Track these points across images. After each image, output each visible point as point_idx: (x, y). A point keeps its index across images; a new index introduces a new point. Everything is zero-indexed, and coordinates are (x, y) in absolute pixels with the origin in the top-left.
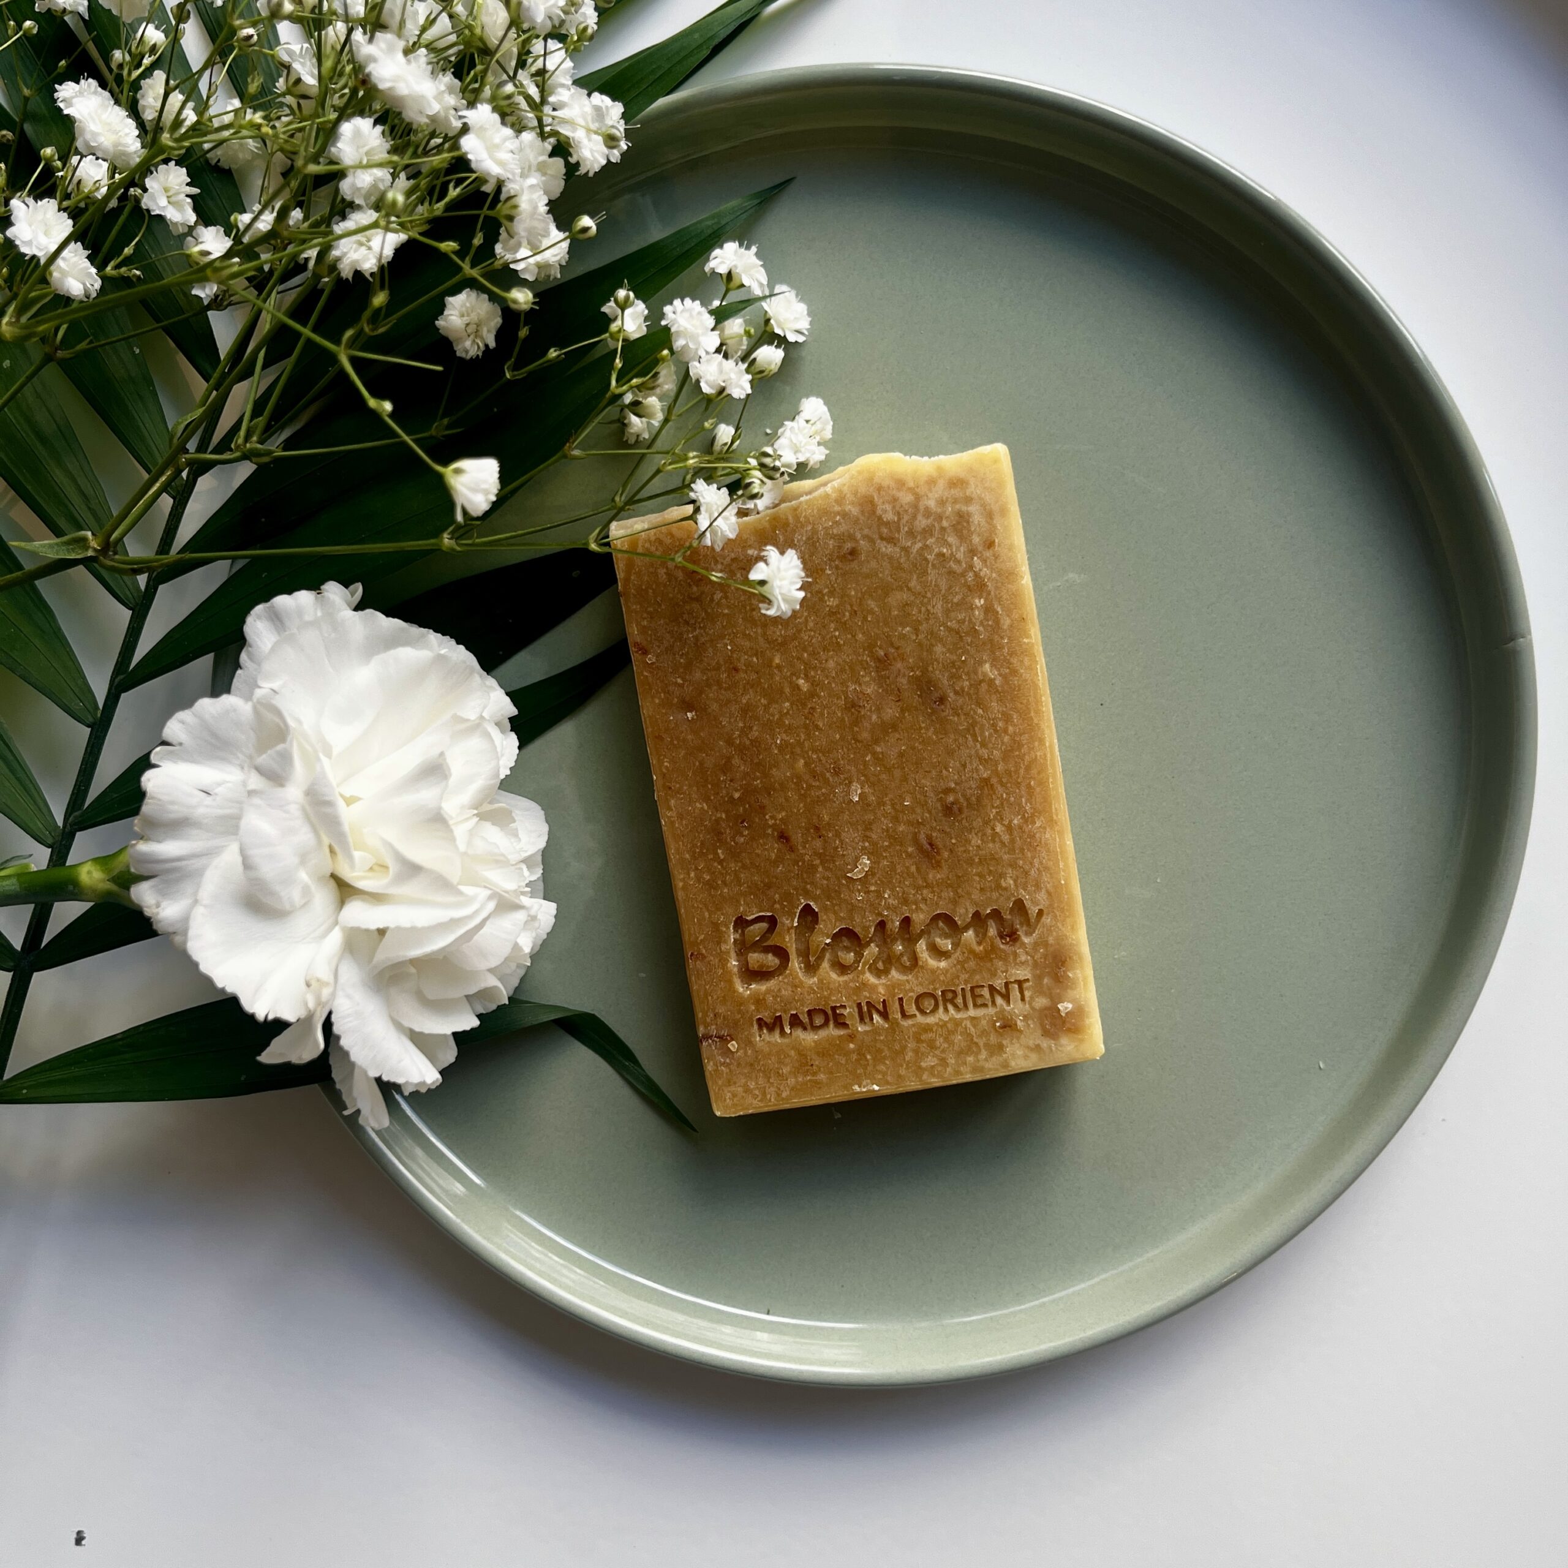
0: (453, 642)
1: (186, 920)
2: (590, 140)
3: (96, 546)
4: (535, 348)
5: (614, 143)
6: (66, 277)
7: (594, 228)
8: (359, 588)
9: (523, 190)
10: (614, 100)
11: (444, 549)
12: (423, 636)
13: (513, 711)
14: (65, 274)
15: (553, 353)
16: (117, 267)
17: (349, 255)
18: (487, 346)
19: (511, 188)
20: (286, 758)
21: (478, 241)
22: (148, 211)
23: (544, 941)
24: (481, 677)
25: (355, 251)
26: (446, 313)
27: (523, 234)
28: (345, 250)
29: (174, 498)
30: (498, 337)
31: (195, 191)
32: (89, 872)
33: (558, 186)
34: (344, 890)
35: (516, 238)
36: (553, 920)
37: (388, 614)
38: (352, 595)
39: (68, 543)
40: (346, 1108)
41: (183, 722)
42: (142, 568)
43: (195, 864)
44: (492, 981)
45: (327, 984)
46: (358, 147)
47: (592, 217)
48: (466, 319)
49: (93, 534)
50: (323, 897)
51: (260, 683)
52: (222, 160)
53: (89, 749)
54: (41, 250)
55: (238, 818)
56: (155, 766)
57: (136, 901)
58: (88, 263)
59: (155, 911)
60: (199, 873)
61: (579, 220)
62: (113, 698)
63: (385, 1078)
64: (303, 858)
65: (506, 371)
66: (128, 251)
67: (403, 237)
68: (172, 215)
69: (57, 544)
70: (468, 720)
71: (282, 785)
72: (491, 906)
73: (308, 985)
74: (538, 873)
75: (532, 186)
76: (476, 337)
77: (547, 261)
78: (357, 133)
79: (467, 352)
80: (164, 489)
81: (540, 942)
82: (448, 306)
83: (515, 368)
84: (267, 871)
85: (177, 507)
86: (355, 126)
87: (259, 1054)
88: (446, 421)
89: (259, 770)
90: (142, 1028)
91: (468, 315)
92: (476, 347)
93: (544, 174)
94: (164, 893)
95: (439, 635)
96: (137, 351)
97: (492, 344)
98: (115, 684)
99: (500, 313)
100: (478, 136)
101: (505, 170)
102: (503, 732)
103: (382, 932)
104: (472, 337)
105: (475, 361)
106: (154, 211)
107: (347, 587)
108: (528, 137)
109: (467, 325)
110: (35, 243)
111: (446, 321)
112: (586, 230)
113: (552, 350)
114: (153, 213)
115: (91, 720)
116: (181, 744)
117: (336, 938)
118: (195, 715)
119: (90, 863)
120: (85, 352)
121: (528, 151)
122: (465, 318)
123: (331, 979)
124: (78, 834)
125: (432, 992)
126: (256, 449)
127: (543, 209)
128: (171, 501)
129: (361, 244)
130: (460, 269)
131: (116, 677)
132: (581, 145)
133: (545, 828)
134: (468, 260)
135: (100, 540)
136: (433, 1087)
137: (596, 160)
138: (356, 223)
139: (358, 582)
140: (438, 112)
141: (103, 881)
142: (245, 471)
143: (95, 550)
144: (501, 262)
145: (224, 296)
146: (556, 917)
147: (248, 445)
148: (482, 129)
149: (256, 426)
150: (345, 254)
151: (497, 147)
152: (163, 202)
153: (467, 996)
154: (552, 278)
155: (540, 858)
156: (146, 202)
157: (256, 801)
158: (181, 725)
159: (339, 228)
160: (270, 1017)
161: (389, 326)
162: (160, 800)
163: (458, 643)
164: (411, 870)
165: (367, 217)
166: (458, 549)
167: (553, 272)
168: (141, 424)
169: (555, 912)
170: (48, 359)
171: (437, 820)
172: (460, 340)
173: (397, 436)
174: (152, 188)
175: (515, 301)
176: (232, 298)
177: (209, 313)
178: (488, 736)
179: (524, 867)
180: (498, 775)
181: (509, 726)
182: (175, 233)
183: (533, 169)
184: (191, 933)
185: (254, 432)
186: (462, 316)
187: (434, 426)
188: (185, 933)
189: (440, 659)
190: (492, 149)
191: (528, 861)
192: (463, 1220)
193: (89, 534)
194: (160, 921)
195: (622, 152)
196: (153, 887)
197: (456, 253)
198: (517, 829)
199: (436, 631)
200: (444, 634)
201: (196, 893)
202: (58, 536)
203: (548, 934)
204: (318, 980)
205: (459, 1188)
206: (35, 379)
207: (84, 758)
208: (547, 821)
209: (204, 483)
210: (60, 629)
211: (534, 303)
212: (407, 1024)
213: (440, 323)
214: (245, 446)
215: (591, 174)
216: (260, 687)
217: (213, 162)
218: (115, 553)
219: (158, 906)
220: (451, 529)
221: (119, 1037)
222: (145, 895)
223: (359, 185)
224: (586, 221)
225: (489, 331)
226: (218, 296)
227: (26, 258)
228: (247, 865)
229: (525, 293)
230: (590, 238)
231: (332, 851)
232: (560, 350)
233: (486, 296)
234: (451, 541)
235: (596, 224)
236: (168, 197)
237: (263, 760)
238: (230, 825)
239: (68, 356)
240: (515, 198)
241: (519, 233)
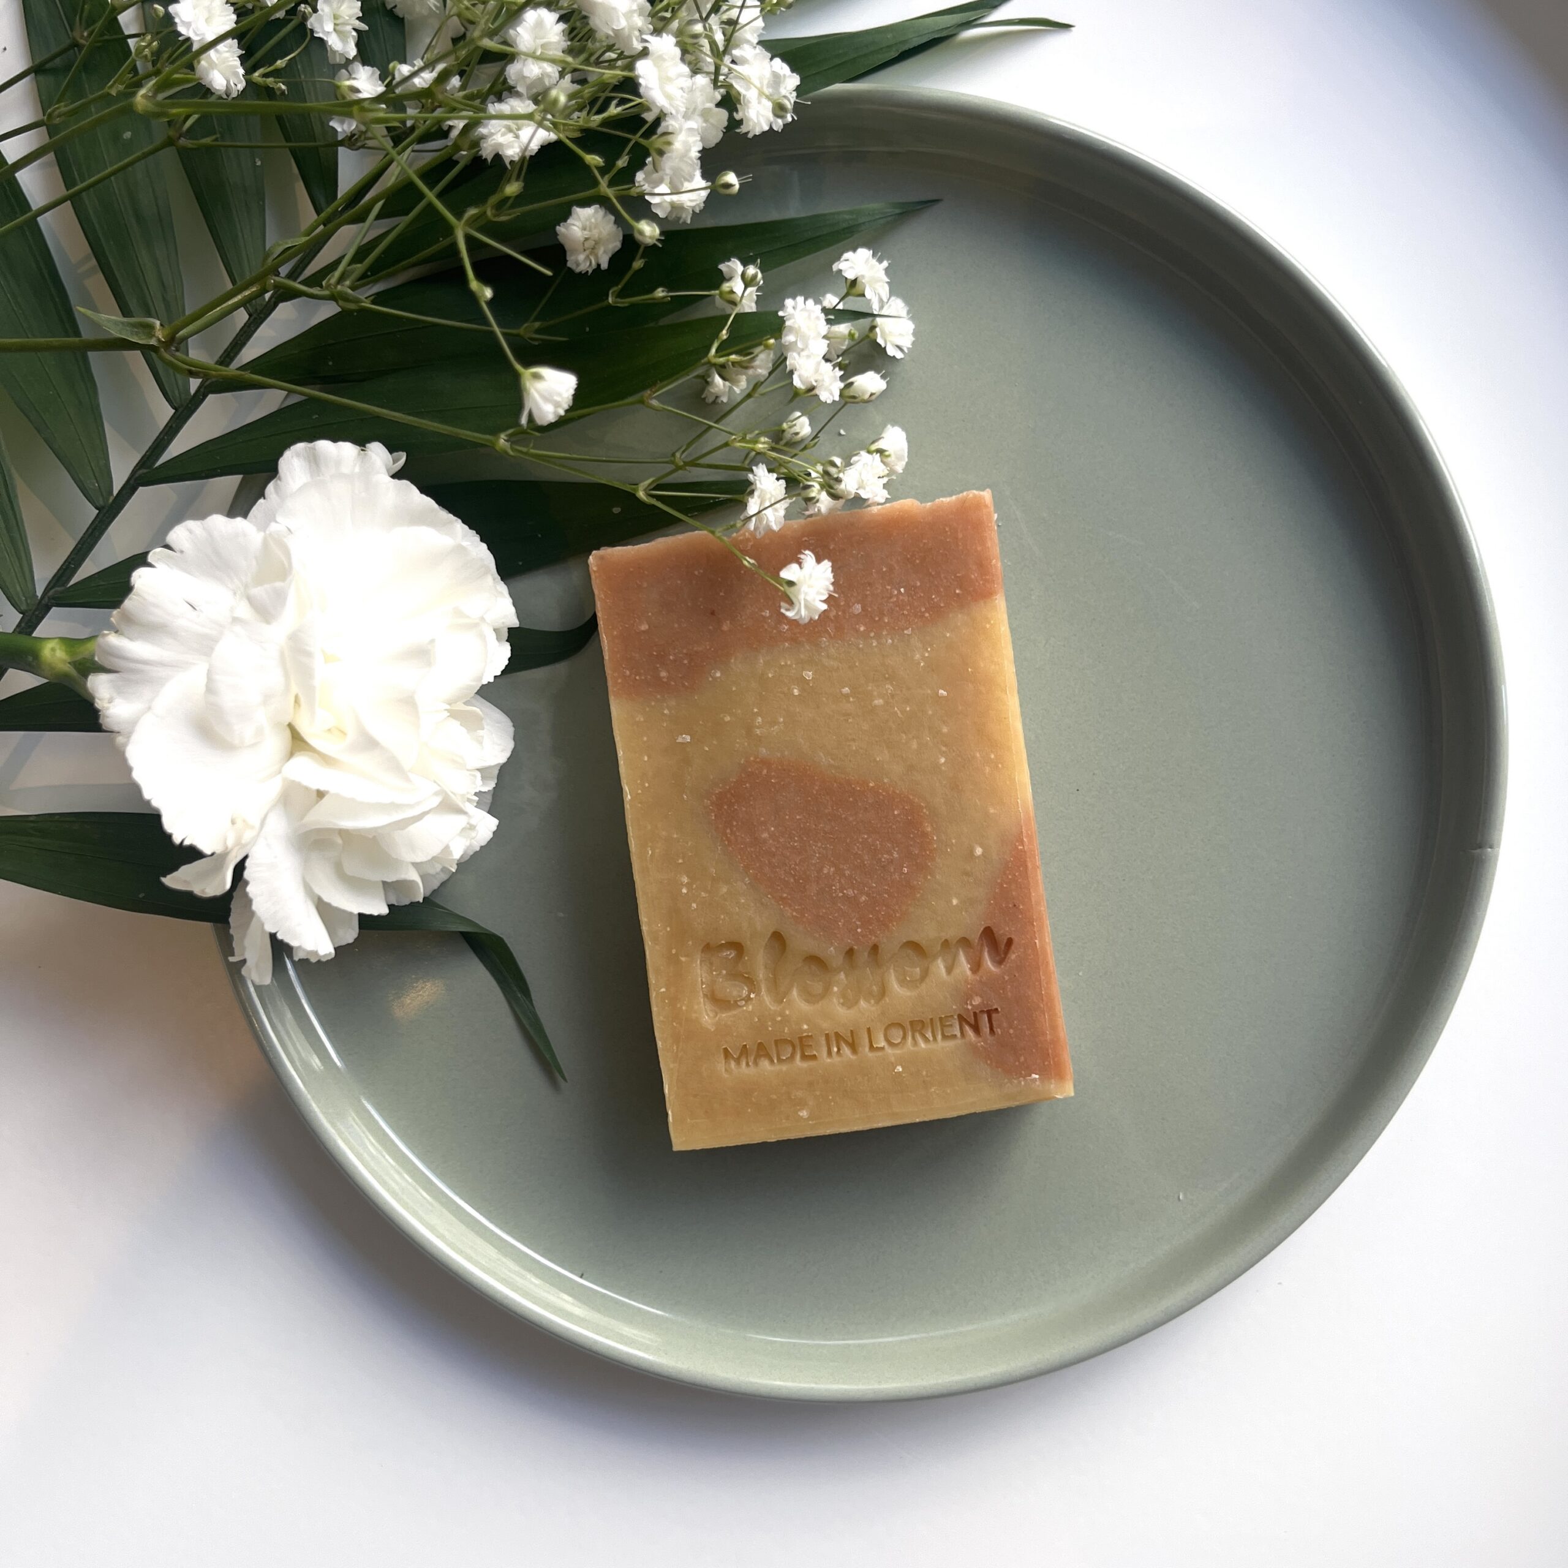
0: (477, 538)
1: (134, 723)
2: (759, 103)
3: (160, 337)
4: (645, 282)
5: (782, 113)
6: (213, 69)
7: (737, 187)
8: (403, 458)
9: (681, 130)
10: (793, 70)
11: (497, 448)
12: (451, 522)
13: (515, 622)
14: (212, 65)
15: (660, 293)
16: (265, 75)
17: (494, 137)
18: (599, 265)
19: (670, 124)
20: (280, 597)
21: (622, 163)
22: (312, 31)
23: (476, 853)
24: (494, 579)
25: (503, 135)
26: (569, 221)
27: (668, 171)
28: (493, 131)
29: (250, 315)
30: (612, 260)
31: (364, 27)
32: (53, 650)
33: (716, 137)
34: (297, 742)
35: (660, 173)
36: (491, 836)
37: (423, 490)
38: (395, 461)
39: (133, 325)
40: (233, 955)
41: (190, 531)
42: (200, 372)
43: (160, 672)
44: (414, 876)
45: (252, 828)
46: (536, 38)
47: (738, 176)
48: (587, 234)
49: (161, 325)
50: (276, 743)
51: (279, 519)
52: (398, 6)
53: (90, 530)
54: (197, 35)
55: (215, 640)
56: (150, 565)
57: (91, 691)
58: (238, 63)
59: (106, 705)
60: (161, 682)
61: (725, 174)
62: (130, 488)
63: (280, 936)
64: (267, 699)
65: (610, 295)
66: (280, 63)
67: (553, 137)
68: (334, 42)
69: (123, 323)
70: (468, 617)
71: (268, 622)
72: (436, 801)
73: (233, 822)
74: (490, 786)
75: (690, 130)
76: (591, 253)
77: (683, 204)
78: (540, 24)
79: (578, 265)
80: (243, 304)
81: (472, 853)
82: (574, 215)
83: (620, 295)
84: (228, 699)
85: (250, 324)
86: (539, 15)
87: (165, 876)
88: (537, 324)
89: (250, 600)
90: (57, 817)
91: (590, 230)
92: (588, 264)
93: (706, 121)
94: (120, 691)
95: (466, 527)
96: (259, 163)
97: (604, 266)
98: (137, 475)
99: (621, 238)
100: (655, 65)
101: (671, 105)
102: (498, 639)
103: (321, 794)
104: (587, 252)
105: (583, 275)
106: (317, 33)
107: (391, 452)
108: (702, 80)
109: (586, 239)
110: (193, 26)
111: (567, 228)
112: (729, 186)
113: (660, 289)
114: (316, 35)
115: (101, 502)
116: (182, 552)
117: (275, 788)
118: (204, 529)
119: (56, 641)
120: (208, 148)
121: (698, 94)
122: (586, 232)
123: (257, 825)
124: (54, 609)
125: (352, 868)
126: (346, 293)
127: (694, 153)
128: (247, 317)
129: (510, 130)
130: (596, 184)
131: (140, 469)
132: (750, 105)
133: (511, 745)
134: (607, 177)
135: (167, 331)
136: (324, 960)
137: (759, 123)
138: (512, 108)
139: (403, 451)
140: (623, 29)
141: (64, 661)
142: (327, 310)
143: (159, 340)
144: (638, 190)
145: (360, 136)
146: (494, 833)
147: (339, 287)
148: (661, 58)
149: (353, 272)
150: (492, 134)
151: (669, 80)
152: (329, 27)
153: (384, 883)
154: (681, 221)
155: (496, 772)
156: (312, 22)
157: (238, 628)
158: (188, 533)
159: (494, 108)
160: (186, 843)
161: (513, 216)
162: (145, 599)
163: (482, 540)
164: (369, 743)
165: (523, 106)
166: (511, 453)
167: (684, 216)
168: (240, 234)
169: (495, 828)
170: (170, 142)
171: (409, 702)
172: (575, 251)
173: (488, 324)
174: (323, 10)
175: (641, 233)
176: (367, 142)
177: (340, 149)
178: (482, 637)
179: (478, 775)
180: (481, 678)
181: (506, 635)
182: (331, 61)
183: (697, 112)
184: (135, 738)
185: (349, 276)
186: (584, 229)
187: (526, 325)
188: (129, 736)
189: (460, 549)
190: (665, 80)
191: (484, 772)
192: (313, 1097)
193: (158, 323)
194: (108, 717)
195: (785, 123)
196: (111, 681)
197: (598, 168)
198: (483, 737)
199: (464, 522)
200: (471, 528)
202: (124, 316)
203: (482, 847)
204: (244, 821)
206: (151, 157)
207: (82, 537)
208: (514, 739)
209: (285, 311)
210: (98, 405)
211: (658, 240)
212: (320, 891)
213: (561, 229)
214: (336, 288)
215: (750, 136)
216: (276, 522)
217: (389, 7)
218: (177, 350)
219: (111, 701)
220: (510, 431)
221: (31, 819)
222: (100, 687)
223: (526, 73)
224: (731, 178)
225: (605, 252)
226: (354, 135)
227: (180, 39)
228: (210, 688)
229: (652, 227)
230: (730, 196)
231: (297, 701)
232: (668, 292)
233: (613, 218)
234: (506, 443)
235: (740, 184)
236: (335, 24)
237: (257, 591)
238: (206, 645)
239: (190, 146)
240: (671, 136)
241: (664, 170)
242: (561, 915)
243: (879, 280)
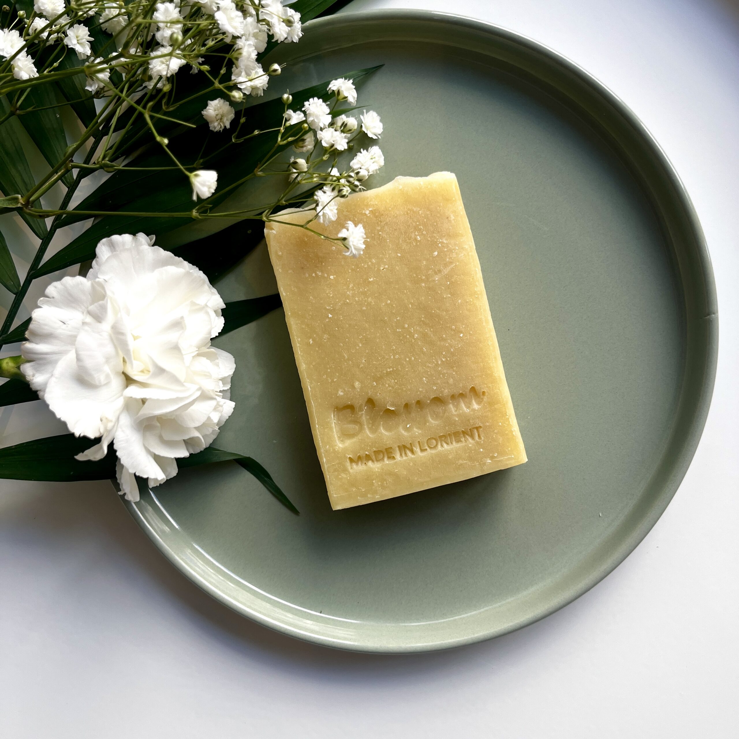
0: (197, 269)
1: (46, 384)
2: (279, 25)
3: (22, 202)
4: (248, 129)
5: (290, 24)
6: (21, 71)
7: (280, 70)
8: (154, 237)
9: (245, 45)
10: (296, 11)
11: (193, 217)
12: (181, 262)
13: (224, 306)
14: (21, 69)
15: (256, 132)
16: (50, 72)
17: (156, 68)
18: (225, 127)
19: (240, 43)
20: (104, 308)
21: (223, 71)
22: (67, 46)
23: (227, 420)
24: (209, 287)
25: (160, 66)
26: (207, 108)
27: (242, 67)
28: (155, 65)
29: (68, 188)
30: (231, 124)
31: (92, 39)
32: (7, 363)
33: (263, 46)
34: (129, 380)
35: (239, 69)
36: (233, 410)
37: (165, 249)
38: (151, 241)
39: (9, 200)
40: (120, 490)
41: (55, 287)
42: (45, 215)
43: (54, 357)
44: (197, 434)
45: (111, 421)
46: (166, 17)
47: (279, 65)
48: (217, 112)
49: (22, 197)
50: (117, 382)
51: (99, 276)
52: (108, 29)
53: (13, 305)
54: (8, 54)
55: (75, 337)
56: (40, 307)
57: (23, 373)
58: (33, 66)
59: (31, 378)
60: (56, 362)
61: (273, 65)
62: (28, 281)
63: (137, 474)
64: (108, 360)
65: (233, 139)
66: (56, 65)
67: (183, 62)
68: (79, 49)
69: (6, 199)
70: (199, 305)
71: (100, 322)
72: (198, 394)
73: (101, 420)
74: (228, 387)
75: (249, 45)
76: (220, 121)
77: (256, 86)
78: (167, 10)
79: (215, 128)
80: (60, 178)
81: (225, 420)
82: (209, 105)
83: (237, 137)
84: (88, 363)
85: (69, 192)
86: (166, 6)
87: (77, 455)
88: (201, 161)
89: (89, 313)
90: (25, 444)
91: (218, 110)
92: (220, 127)
93: (257, 39)
94: (37, 370)
95: (191, 265)
96: (58, 116)
97: (228, 126)
98: (30, 275)
99: (234, 112)
100: (224, 12)
101: (236, 31)
102: (217, 315)
103: (144, 401)
104: (219, 121)
105: (218, 133)
106: (70, 46)
107: (148, 236)
108: (250, 20)
109: (217, 115)
110: (5, 50)
111: (207, 112)
112: (275, 70)
113: (256, 131)
114: (69, 47)
115: (16, 291)
116: (53, 298)
117: (120, 402)
118: (62, 285)
119: (8, 358)
120: (32, 112)
121: (249, 26)
122: (216, 112)
123: (114, 420)
124: (4, 345)
125: (167, 436)
126: (107, 164)
127: (254, 56)
128: (67, 189)
129: (163, 63)
130: (213, 83)
131: (31, 271)
132: (275, 26)
133: (234, 366)
134: (217, 80)
135: (25, 198)
136: (162, 483)
137: (281, 34)
138: (162, 52)
139: (153, 234)
140: (207, 2)
141: (13, 367)
142: (104, 177)
143: (22, 204)
144: (233, 82)
145: (101, 91)
146: (234, 408)
147: (103, 162)
148: (226, 9)
149: (108, 154)
150: (155, 67)
151: (232, 19)
152: (75, 41)
153: (184, 440)
154: (259, 96)
155: (230, 380)
156: (66, 41)
157: (86, 328)
158: (55, 288)
159: (153, 54)
160: (82, 435)
161: (175, 107)
162: (39, 323)
163: (200, 270)
164: (160, 371)
165: (167, 50)
166: (200, 217)
167: (259, 92)
168: (56, 151)
169: (234, 406)
170: (12, 114)
171: (176, 348)
172: (212, 122)
173: (177, 165)
174: (70, 34)
175: (234, 97)
176: (105, 93)
177: (95, 100)
178: (207, 313)
179: (221, 382)
180: (210, 333)
181: (221, 313)
182: (80, 59)
183: (251, 35)
184: (47, 390)
185: (107, 156)
186: (215, 110)
187: (196, 163)
188: (44, 391)
189: (188, 273)
190: (230, 19)
191: (223, 380)
193: (20, 196)
194: (33, 384)
195: (299, 38)
196: (32, 366)
197: (208, 71)
198: (218, 363)
199: (190, 262)
200: (193, 265)
201: (52, 372)
202: (6, 196)
203: (229, 417)
204: (106, 418)
205: (167, 529)
206: (6, 122)
207: (11, 309)
208: (235, 363)
209: (85, 182)
210: (6, 246)
211: (243, 99)
212: (152, 450)
213: (204, 112)
214: (102, 162)
215: (279, 42)
216: (99, 278)
217: (104, 29)
218: (32, 207)
219: (33, 376)
220: (197, 208)
221: (13, 447)
222: (28, 370)
223: (166, 35)
224: (276, 66)
225: (227, 120)
226: (99, 91)
227: (4, 60)
228: (79, 359)
229: (239, 93)
230: (277, 75)
231: (124, 361)
232: (260, 131)
233: (228, 103)
234: (197, 214)
235: (281, 69)
236: (78, 40)
237: (92, 308)
238: (72, 340)
239: (22, 113)
240: (241, 50)
241: (240, 67)
242: (275, 441)
243: (351, 89)
